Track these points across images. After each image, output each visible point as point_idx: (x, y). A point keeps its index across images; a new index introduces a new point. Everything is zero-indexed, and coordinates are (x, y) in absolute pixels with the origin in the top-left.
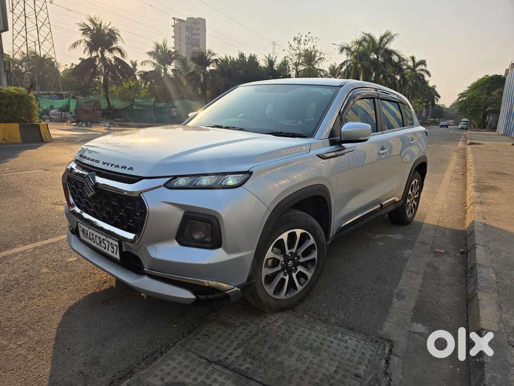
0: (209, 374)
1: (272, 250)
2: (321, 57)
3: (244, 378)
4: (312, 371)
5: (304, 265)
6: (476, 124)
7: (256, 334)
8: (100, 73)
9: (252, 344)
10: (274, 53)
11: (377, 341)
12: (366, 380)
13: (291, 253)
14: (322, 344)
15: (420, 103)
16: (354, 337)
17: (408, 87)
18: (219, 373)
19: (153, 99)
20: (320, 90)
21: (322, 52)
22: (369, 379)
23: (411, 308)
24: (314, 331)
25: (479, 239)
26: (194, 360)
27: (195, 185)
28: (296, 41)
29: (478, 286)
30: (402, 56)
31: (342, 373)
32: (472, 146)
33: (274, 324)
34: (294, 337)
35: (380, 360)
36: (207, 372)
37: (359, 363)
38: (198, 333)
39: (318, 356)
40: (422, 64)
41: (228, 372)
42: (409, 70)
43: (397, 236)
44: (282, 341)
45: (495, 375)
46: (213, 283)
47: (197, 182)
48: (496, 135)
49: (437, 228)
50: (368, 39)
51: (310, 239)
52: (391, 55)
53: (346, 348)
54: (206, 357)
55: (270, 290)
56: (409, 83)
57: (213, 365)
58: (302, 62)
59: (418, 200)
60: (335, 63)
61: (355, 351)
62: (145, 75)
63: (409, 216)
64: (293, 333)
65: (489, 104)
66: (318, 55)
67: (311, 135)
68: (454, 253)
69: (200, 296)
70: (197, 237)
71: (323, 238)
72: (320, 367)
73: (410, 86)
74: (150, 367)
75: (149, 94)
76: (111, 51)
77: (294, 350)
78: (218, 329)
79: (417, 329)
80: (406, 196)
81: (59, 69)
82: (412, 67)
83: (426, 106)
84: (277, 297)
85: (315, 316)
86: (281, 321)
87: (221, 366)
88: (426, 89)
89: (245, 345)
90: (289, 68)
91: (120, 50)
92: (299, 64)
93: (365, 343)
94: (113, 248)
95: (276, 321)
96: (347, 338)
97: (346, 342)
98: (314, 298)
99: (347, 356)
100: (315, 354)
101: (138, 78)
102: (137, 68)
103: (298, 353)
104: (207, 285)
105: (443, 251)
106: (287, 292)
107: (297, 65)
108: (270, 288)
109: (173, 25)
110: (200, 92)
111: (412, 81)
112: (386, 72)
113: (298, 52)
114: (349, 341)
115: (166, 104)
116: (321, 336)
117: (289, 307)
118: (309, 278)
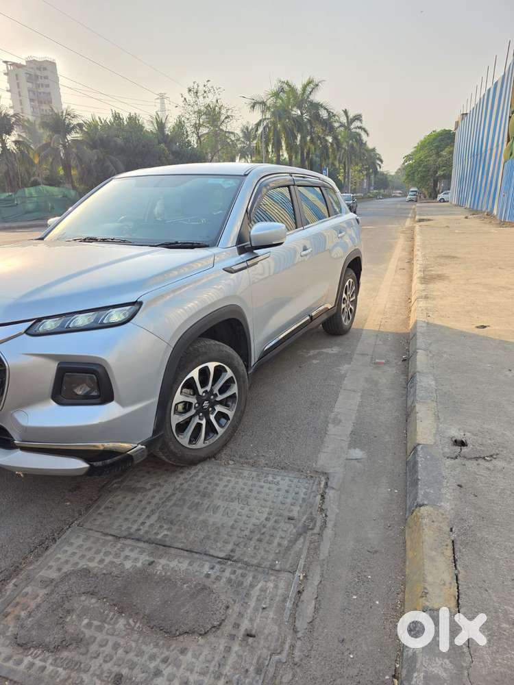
0: (118, 551)
1: (181, 392)
2: (229, 114)
3: (162, 547)
4: (241, 524)
5: (224, 403)
6: (426, 193)
7: (173, 495)
9: (168, 507)
10: (164, 110)
11: (312, 477)
12: (300, 521)
13: (205, 392)
14: (251, 491)
15: (360, 171)
16: (286, 476)
17: (343, 151)
18: (130, 548)
20: (220, 181)
21: (229, 107)
22: (303, 520)
23: (348, 433)
24: (241, 478)
25: (420, 342)
26: (98, 539)
27: (68, 327)
28: (192, 94)
29: (417, 398)
30: (332, 111)
31: (274, 519)
32: (422, 223)
33: (194, 478)
34: (219, 489)
35: (315, 497)
36: (115, 549)
37: (293, 504)
38: (99, 507)
39: (246, 506)
40: (357, 119)
41: (141, 544)
42: (342, 129)
43: (333, 349)
44: (204, 496)
45: (428, 490)
46: (110, 445)
47: (69, 325)
48: (449, 206)
49: (378, 334)
50: (286, 88)
51: (226, 371)
52: (318, 109)
53: (279, 490)
54: (113, 533)
55: (184, 439)
56: (344, 146)
57: (122, 541)
58: (203, 122)
59: (354, 303)
60: (248, 122)
61: (287, 491)
63: (346, 324)
64: (217, 485)
65: (438, 168)
66: (223, 111)
67: (214, 243)
68: (396, 361)
69: (95, 464)
70: (80, 392)
71: (242, 368)
72: (249, 517)
73: (345, 149)
74: (41, 559)
77: (219, 504)
78: (125, 498)
79: (354, 455)
80: (339, 300)
82: (346, 125)
83: (366, 174)
84: (194, 447)
85: (242, 460)
86: (201, 474)
87: (133, 539)
88: (365, 152)
89: (160, 510)
90: (187, 132)
92: (200, 125)
93: (299, 480)
95: (196, 474)
96: (279, 478)
97: (278, 483)
98: (239, 440)
99: (280, 498)
100: (243, 504)
103: (224, 507)
104: (102, 448)
105: (384, 361)
106: (205, 439)
107: (197, 127)
108: (184, 438)
109: (6, 72)
110: (62, 173)
111: (348, 142)
112: (314, 133)
113: (196, 109)
114: (281, 482)
115: (13, 194)
116: (250, 483)
117: (211, 456)
118: (231, 417)
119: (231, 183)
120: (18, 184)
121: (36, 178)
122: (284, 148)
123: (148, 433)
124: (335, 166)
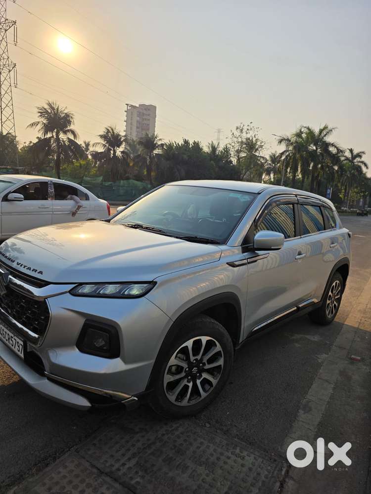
0: (97, 486)
1: (176, 357)
2: (262, 145)
5: (210, 371)
7: (154, 443)
8: (53, 151)
9: (147, 454)
10: (218, 139)
11: (275, 461)
13: (196, 360)
14: (218, 459)
15: (357, 193)
16: (252, 453)
18: (107, 486)
19: (101, 178)
20: (239, 196)
21: (263, 141)
23: (316, 423)
24: (213, 443)
26: (86, 469)
27: (99, 293)
28: (239, 130)
30: (340, 149)
33: (174, 432)
34: (192, 449)
35: (275, 483)
36: (96, 483)
37: (253, 485)
38: (95, 438)
39: (211, 474)
40: (359, 156)
41: (117, 485)
42: (347, 162)
43: (314, 337)
44: (178, 452)
47: (100, 291)
49: (356, 331)
50: (307, 131)
51: (216, 346)
52: (329, 146)
53: (243, 465)
54: (98, 466)
55: (172, 397)
56: (347, 174)
57: (103, 476)
59: (339, 300)
60: (276, 152)
61: (250, 469)
62: (96, 155)
63: (329, 317)
64: (191, 444)
66: (259, 143)
67: (224, 242)
68: (370, 360)
69: (96, 405)
71: (230, 345)
72: (212, 486)
73: (347, 176)
74: (40, 474)
75: (98, 173)
76: (65, 132)
77: (188, 465)
78: (116, 434)
80: (325, 296)
81: (18, 146)
82: (351, 159)
83: (363, 196)
84: (179, 404)
85: (217, 425)
86: (181, 429)
87: (111, 478)
88: (364, 179)
89: (140, 455)
90: (230, 154)
91: (73, 132)
92: (241, 151)
93: (263, 461)
94: (19, 347)
95: (177, 429)
96: (245, 453)
97: (243, 458)
98: (219, 405)
99: (242, 475)
100: (209, 471)
101: (90, 157)
102: (89, 147)
103: (192, 468)
105: (359, 358)
106: (190, 399)
107: (238, 152)
108: (173, 395)
109: (126, 110)
110: (145, 173)
111: (350, 172)
112: (324, 162)
113: (240, 140)
114: (247, 458)
115: (113, 183)
116: (219, 450)
117: (191, 414)
118: (214, 386)
119: (247, 198)
120: (118, 177)
121: (129, 175)
122: (299, 171)
123: (142, 387)
124: (338, 187)
